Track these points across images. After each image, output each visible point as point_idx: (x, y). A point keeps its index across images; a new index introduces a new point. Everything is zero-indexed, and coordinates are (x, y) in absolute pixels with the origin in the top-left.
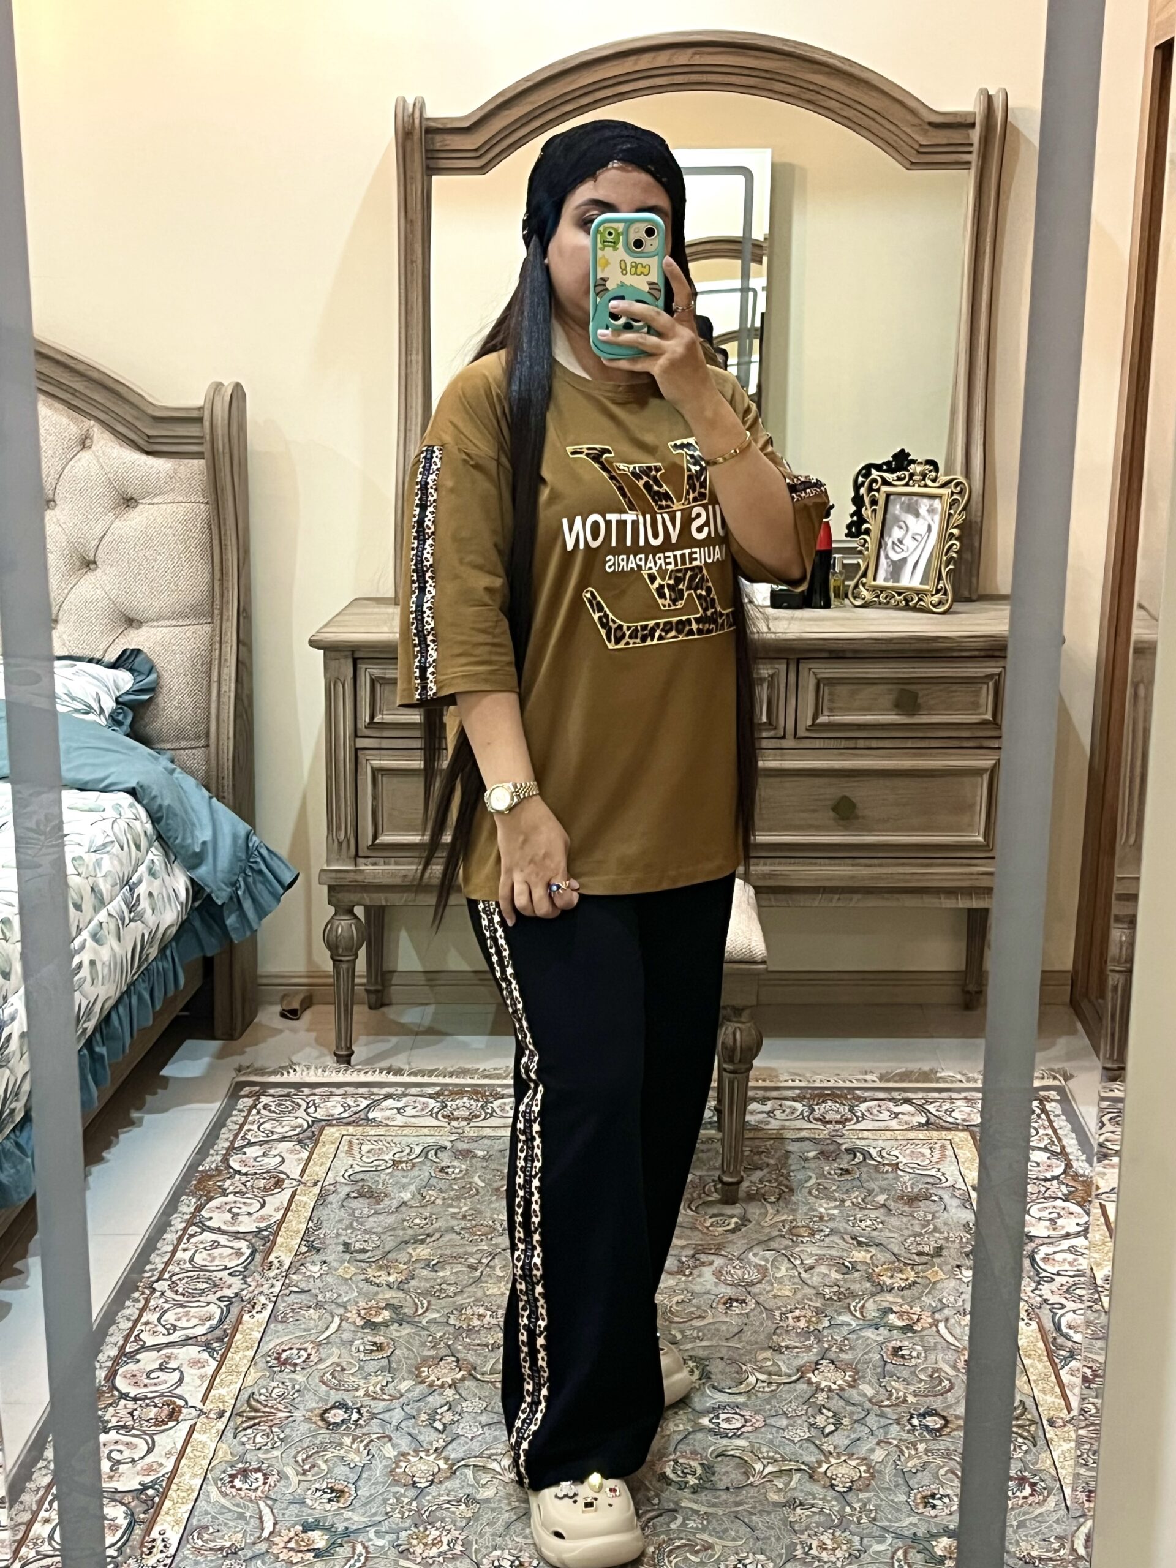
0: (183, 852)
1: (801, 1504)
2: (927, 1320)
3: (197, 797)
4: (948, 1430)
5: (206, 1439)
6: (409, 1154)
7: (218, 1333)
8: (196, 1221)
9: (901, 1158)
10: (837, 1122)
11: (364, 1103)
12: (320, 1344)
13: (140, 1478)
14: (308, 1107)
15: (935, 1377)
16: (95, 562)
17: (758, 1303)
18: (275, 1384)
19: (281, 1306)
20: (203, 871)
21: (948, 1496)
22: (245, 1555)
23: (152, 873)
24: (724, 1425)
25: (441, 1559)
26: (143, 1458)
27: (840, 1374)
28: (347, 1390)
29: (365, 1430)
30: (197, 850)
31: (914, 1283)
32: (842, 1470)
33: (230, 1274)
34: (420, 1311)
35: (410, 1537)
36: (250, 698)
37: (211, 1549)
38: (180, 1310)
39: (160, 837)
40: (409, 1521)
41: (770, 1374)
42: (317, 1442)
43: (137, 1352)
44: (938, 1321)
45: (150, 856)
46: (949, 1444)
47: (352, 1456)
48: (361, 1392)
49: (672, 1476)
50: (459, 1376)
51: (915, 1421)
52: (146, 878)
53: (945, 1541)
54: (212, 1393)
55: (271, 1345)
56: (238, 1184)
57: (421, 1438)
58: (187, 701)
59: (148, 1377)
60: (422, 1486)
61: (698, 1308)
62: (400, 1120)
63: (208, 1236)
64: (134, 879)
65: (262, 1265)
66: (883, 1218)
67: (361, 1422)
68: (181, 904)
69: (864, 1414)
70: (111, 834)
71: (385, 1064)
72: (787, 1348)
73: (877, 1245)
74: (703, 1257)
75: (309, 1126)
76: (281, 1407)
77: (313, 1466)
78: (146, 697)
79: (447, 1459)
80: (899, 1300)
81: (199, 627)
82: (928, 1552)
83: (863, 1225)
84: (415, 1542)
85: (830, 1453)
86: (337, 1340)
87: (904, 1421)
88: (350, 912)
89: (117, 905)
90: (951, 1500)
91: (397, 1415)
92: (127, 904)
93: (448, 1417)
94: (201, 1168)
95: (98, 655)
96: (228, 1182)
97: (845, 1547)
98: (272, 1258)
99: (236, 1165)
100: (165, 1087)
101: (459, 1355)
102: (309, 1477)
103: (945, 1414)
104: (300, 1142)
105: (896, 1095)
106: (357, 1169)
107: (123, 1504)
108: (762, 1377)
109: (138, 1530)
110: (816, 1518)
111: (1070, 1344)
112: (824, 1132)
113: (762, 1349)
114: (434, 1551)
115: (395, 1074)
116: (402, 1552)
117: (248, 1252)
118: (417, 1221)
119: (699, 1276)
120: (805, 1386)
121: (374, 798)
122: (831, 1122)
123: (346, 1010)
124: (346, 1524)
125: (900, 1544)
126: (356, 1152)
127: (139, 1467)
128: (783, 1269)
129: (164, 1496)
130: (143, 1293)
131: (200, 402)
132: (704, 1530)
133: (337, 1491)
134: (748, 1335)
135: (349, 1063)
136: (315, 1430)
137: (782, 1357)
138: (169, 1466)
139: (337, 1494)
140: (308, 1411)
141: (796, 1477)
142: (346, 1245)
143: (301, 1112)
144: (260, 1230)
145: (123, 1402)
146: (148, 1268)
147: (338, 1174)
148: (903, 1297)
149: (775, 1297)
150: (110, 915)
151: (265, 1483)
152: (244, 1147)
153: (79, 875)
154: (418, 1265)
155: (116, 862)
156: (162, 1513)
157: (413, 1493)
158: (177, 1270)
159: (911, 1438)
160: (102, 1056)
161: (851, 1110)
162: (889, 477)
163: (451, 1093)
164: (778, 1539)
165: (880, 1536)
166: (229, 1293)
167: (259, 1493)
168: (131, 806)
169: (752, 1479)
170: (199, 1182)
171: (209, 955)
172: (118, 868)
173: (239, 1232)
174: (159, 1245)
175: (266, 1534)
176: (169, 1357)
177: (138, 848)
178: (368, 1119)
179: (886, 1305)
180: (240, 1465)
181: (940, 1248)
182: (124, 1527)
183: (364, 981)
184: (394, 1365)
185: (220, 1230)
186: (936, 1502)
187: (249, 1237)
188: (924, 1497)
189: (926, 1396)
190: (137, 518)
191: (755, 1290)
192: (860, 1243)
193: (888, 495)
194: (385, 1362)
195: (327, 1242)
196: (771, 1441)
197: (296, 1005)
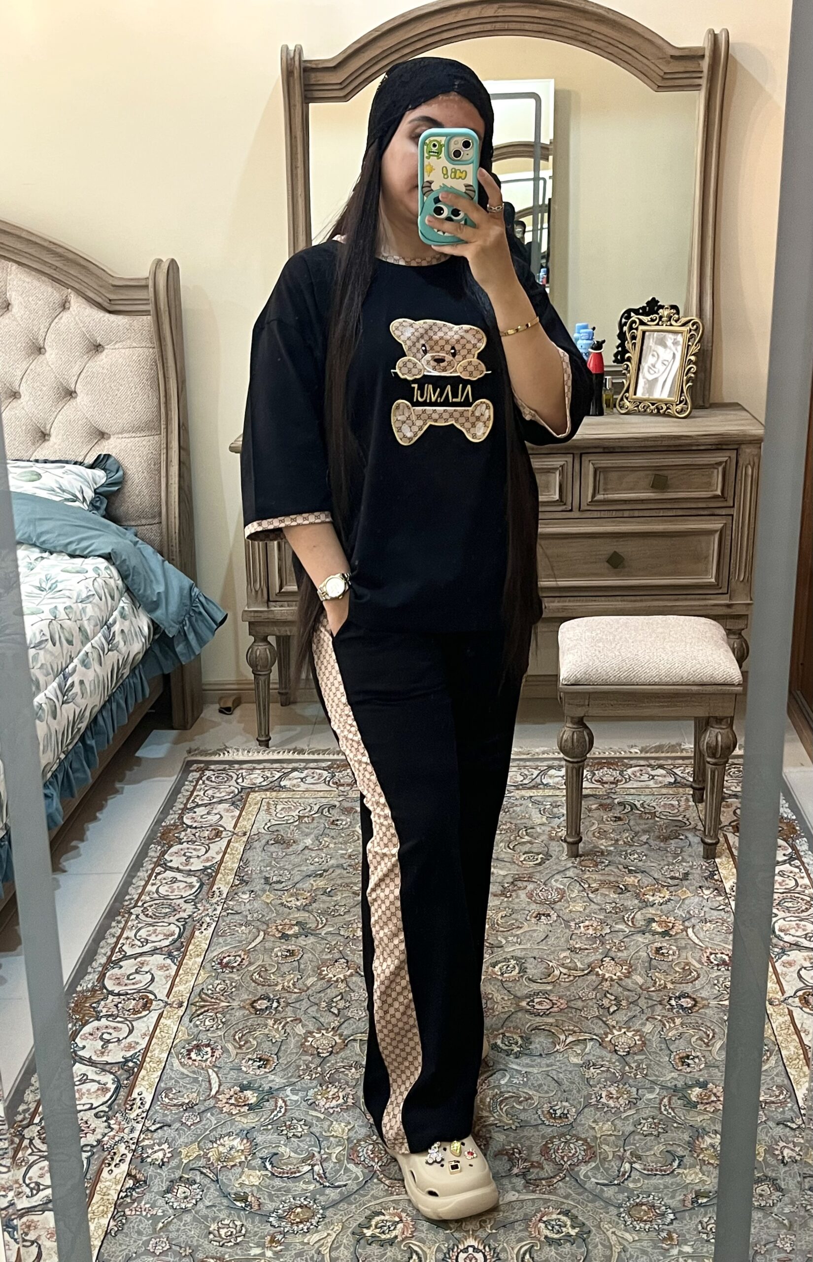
0: (145, 599)
1: (594, 1065)
2: (679, 927)
3: (155, 560)
4: (697, 1008)
5: (170, 1024)
6: (310, 811)
7: (178, 944)
8: (162, 863)
9: (657, 808)
10: (612, 783)
11: (278, 775)
12: (249, 951)
13: (123, 1053)
14: (238, 778)
15: (687, 969)
16: (75, 392)
17: (558, 916)
18: (218, 982)
19: (222, 924)
20: (159, 614)
21: (697, 1057)
22: (199, 1109)
23: (123, 616)
24: (537, 1007)
25: (339, 1109)
26: (126, 1038)
27: (619, 968)
28: (269, 986)
29: (282, 1015)
30: (155, 599)
31: (670, 900)
32: (622, 1040)
33: (185, 902)
34: (320, 926)
35: (316, 1094)
36: (190, 488)
37: (175, 1105)
38: (151, 928)
39: (128, 589)
40: (315, 1082)
41: (570, 969)
42: (249, 1024)
43: (120, 960)
44: (688, 928)
45: (121, 604)
46: (698, 1019)
47: (274, 1033)
48: (279, 987)
49: (501, 1045)
50: (348, 973)
51: (673, 1002)
52: (119, 618)
53: (697, 1090)
54: (175, 989)
55: (215, 953)
56: (190, 835)
57: (322, 1020)
58: (146, 491)
59: (128, 979)
60: (324, 1055)
61: (516, 920)
62: (303, 786)
63: (169, 874)
64: (111, 621)
65: (208, 893)
66: (646, 852)
67: (280, 1008)
68: (145, 637)
69: (637, 997)
70: (92, 588)
71: (293, 746)
72: (580, 949)
73: (643, 872)
74: (519, 884)
75: (239, 792)
76: (222, 998)
77: (246, 1042)
78: (116, 488)
79: (341, 1035)
80: (659, 912)
81: (151, 438)
82: (685, 1098)
83: (632, 857)
84: (319, 1097)
85: (614, 1027)
86: (262, 949)
87: (665, 1002)
88: (265, 640)
89: (98, 639)
90: (700, 1060)
91: (305, 1004)
92: (106, 638)
93: (341, 1004)
94: (163, 824)
95: (80, 459)
96: (183, 833)
97: (625, 1096)
98: (215, 888)
99: (187, 821)
100: (139, 766)
101: (349, 958)
102: (244, 1050)
103: (694, 996)
104: (233, 804)
105: (652, 762)
106: (274, 822)
107: (111, 1073)
108: (564, 971)
109: (123, 1093)
110: (605, 1075)
111: (781, 943)
112: (602, 790)
113: (563, 950)
114: (334, 1103)
115: (298, 754)
116: (311, 1104)
117: (198, 885)
118: (316, 860)
119: (517, 897)
120: (594, 977)
121: (279, 559)
122: (606, 783)
123: (264, 709)
124: (270, 1085)
125: (665, 1093)
126: (272, 811)
127: (122, 1045)
128: (576, 891)
129: (141, 1067)
130: (123, 917)
131: (146, 274)
132: (525, 1084)
133: (264, 1060)
134: (551, 940)
135: (268, 747)
136: (248, 1015)
137: (577, 956)
138: (143, 1044)
139: (264, 1062)
140: (241, 1001)
141: (590, 1044)
142: (266, 879)
143: (233, 783)
144: (206, 868)
145: (111, 997)
146: (127, 898)
147: (260, 826)
148: (661, 911)
149: (571, 911)
150: (93, 647)
151: (212, 1056)
152: (194, 807)
153: (69, 619)
154: (318, 893)
155: (96, 609)
156: (139, 1079)
157: (318, 1061)
158: (148, 898)
159: (670, 1015)
160: (92, 747)
161: (621, 774)
162: (645, 319)
163: (338, 767)
164: (579, 1091)
165: (651, 1087)
166: (185, 915)
167: (208, 1063)
168: (106, 568)
169: (558, 1047)
170: (163, 834)
171: (166, 672)
172: (98, 614)
173: (190, 871)
174: (134, 881)
175: (213, 1092)
176: (143, 964)
177: (113, 598)
178: (280, 786)
179: (650, 916)
180: (195, 1042)
181: (686, 875)
182: (112, 1090)
183: (277, 686)
184: (302, 966)
185: (178, 870)
186: (690, 1062)
187: (198, 874)
188: (681, 1058)
189: (681, 983)
190: (104, 359)
191: (557, 906)
192: (630, 871)
193: (644, 333)
194: (296, 964)
195: (254, 876)
196: (571, 1019)
197: (230, 705)
